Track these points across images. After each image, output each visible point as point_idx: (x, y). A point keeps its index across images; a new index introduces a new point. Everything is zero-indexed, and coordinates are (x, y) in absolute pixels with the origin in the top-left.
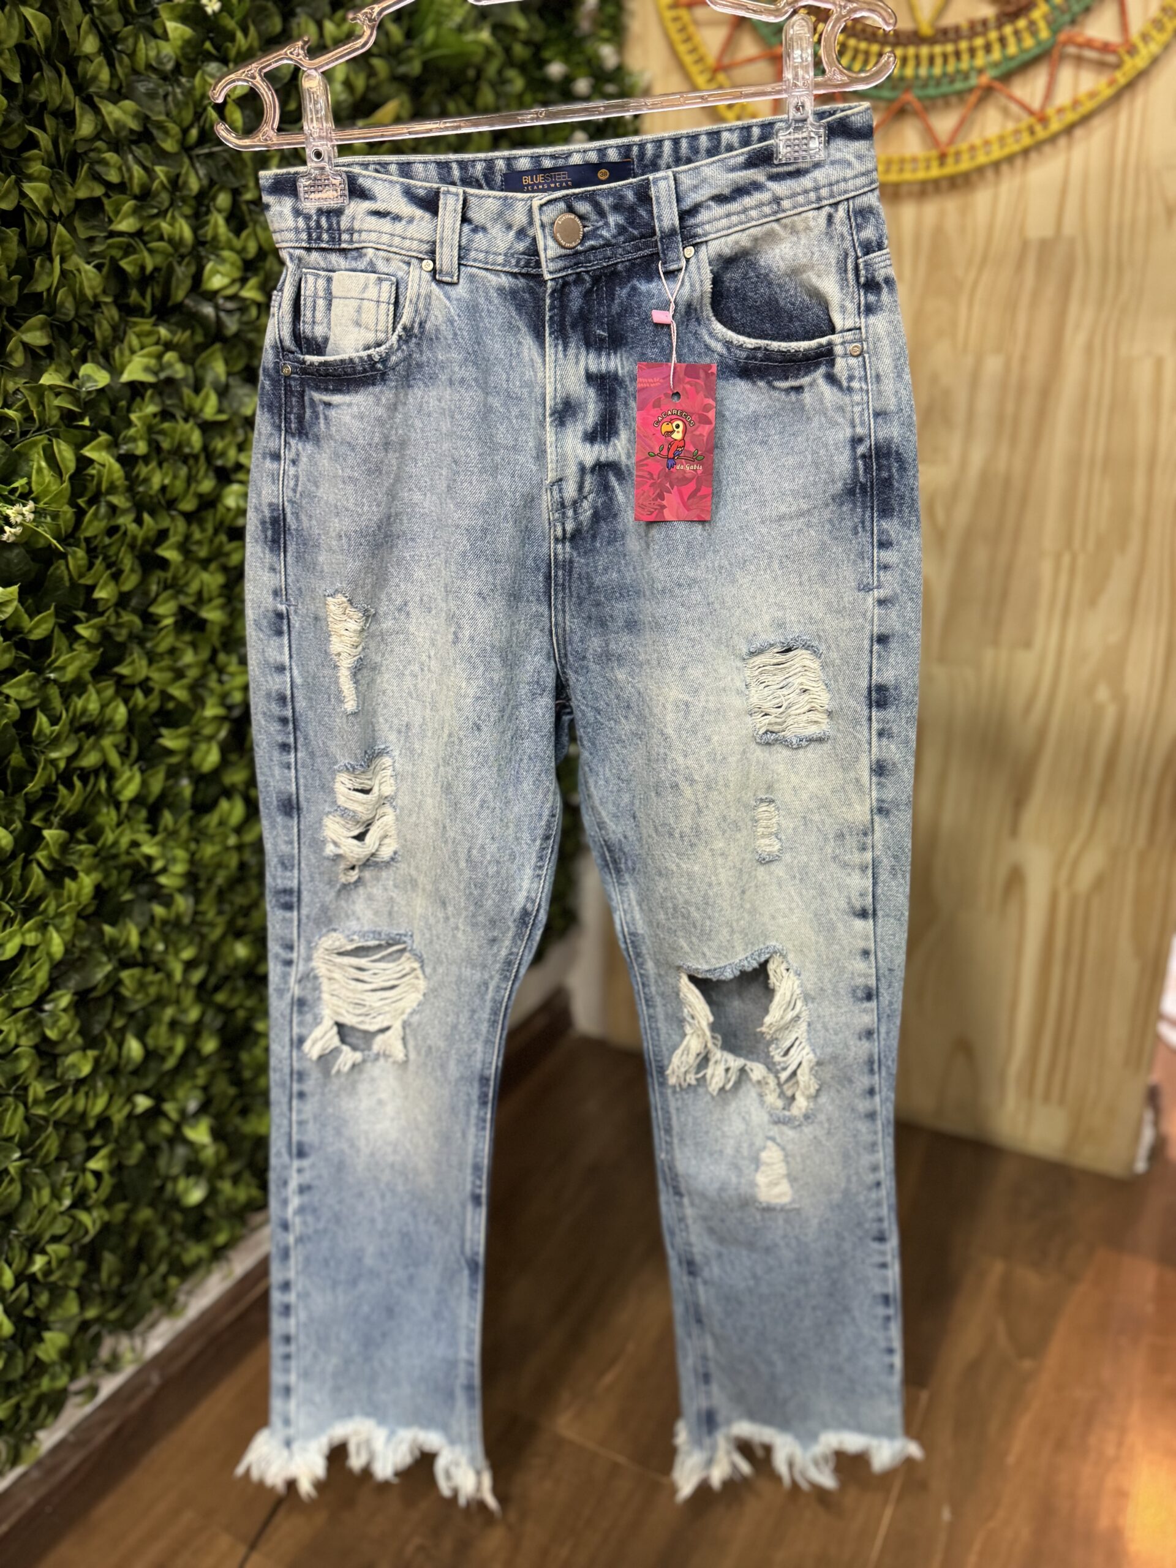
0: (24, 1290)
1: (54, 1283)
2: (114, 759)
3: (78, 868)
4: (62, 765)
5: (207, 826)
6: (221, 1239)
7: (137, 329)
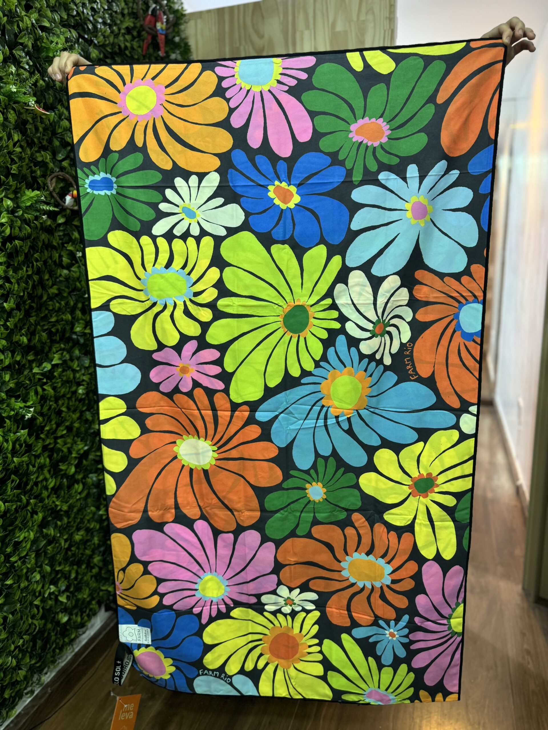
0: (17, 651)
1: (23, 650)
2: (48, 476)
3: (38, 511)
4: (34, 480)
5: (72, 493)
6: (73, 636)
7: (55, 346)
